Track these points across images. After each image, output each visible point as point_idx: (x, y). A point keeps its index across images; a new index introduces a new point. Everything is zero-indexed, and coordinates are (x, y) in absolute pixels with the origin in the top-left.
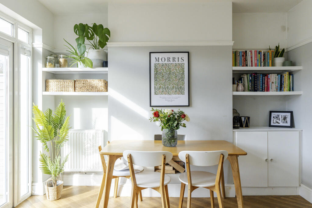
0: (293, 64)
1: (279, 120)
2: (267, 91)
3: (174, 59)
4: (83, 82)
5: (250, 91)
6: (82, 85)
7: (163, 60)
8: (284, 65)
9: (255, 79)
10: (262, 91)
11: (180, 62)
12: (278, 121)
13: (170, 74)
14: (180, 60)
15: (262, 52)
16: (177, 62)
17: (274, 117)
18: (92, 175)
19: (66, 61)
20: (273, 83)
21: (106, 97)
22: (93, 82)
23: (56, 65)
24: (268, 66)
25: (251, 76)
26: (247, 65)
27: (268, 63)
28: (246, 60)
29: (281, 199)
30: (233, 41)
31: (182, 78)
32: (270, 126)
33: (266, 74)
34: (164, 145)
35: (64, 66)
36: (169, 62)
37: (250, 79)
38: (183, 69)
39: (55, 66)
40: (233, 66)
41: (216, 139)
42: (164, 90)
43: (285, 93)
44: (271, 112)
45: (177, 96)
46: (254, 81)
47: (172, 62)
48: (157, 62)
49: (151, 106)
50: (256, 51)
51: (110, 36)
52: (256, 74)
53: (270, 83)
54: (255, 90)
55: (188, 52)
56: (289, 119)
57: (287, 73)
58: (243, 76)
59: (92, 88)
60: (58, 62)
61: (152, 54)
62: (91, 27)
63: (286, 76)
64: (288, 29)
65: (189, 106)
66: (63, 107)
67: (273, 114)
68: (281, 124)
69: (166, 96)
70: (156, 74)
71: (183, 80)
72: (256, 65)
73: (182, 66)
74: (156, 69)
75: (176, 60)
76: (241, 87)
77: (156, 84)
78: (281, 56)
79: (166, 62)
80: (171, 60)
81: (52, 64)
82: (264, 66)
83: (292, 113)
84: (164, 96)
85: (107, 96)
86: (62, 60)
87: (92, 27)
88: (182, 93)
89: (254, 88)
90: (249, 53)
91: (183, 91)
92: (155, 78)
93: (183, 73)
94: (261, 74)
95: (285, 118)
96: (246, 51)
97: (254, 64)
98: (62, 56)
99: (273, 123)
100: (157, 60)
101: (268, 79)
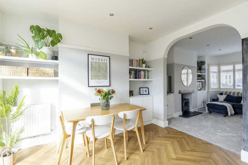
0: (149, 67)
2: (140, 79)
4: (36, 69)
6: (34, 71)
7: (96, 59)
8: (146, 67)
9: (136, 73)
10: (139, 78)
11: (105, 62)
12: (143, 92)
13: (99, 68)
14: (105, 60)
16: (103, 61)
18: (41, 137)
19: (17, 52)
21: (57, 81)
22: (45, 69)
23: (8, 54)
24: (140, 67)
25: (134, 71)
26: (133, 66)
27: (141, 66)
28: (132, 64)
29: (148, 127)
30: (129, 54)
31: (107, 70)
32: (140, 94)
33: (140, 71)
34: (103, 109)
35: (16, 56)
36: (99, 61)
37: (134, 73)
38: (107, 65)
39: (6, 55)
40: (129, 66)
41: (122, 102)
42: (97, 77)
43: (146, 80)
44: (140, 88)
45: (104, 80)
46: (136, 74)
48: (93, 61)
49: (89, 86)
50: (136, 60)
51: (62, 40)
52: (137, 70)
53: (141, 75)
54: (136, 78)
55: (109, 57)
56: (147, 91)
57: (147, 71)
58: (131, 71)
59: (44, 74)
60: (10, 52)
61: (89, 55)
62: (46, 30)
63: (146, 72)
64: (146, 52)
65: (110, 86)
66: (17, 89)
68: (145, 93)
69: (98, 80)
70: (92, 67)
71: (107, 72)
72: (136, 67)
73: (106, 64)
74: (92, 64)
75: (103, 60)
76: (132, 77)
77: (91, 73)
78: (144, 64)
79: (98, 61)
80: (100, 60)
81: (4, 53)
82: (139, 67)
83: (148, 88)
84: (96, 80)
86: (13, 51)
88: (106, 79)
89: (136, 77)
90: (133, 61)
91: (107, 78)
92: (91, 69)
93: (107, 68)
95: (146, 91)
96: (132, 60)
97: (135, 66)
98: (13, 47)
100: (93, 59)
101: (141, 73)
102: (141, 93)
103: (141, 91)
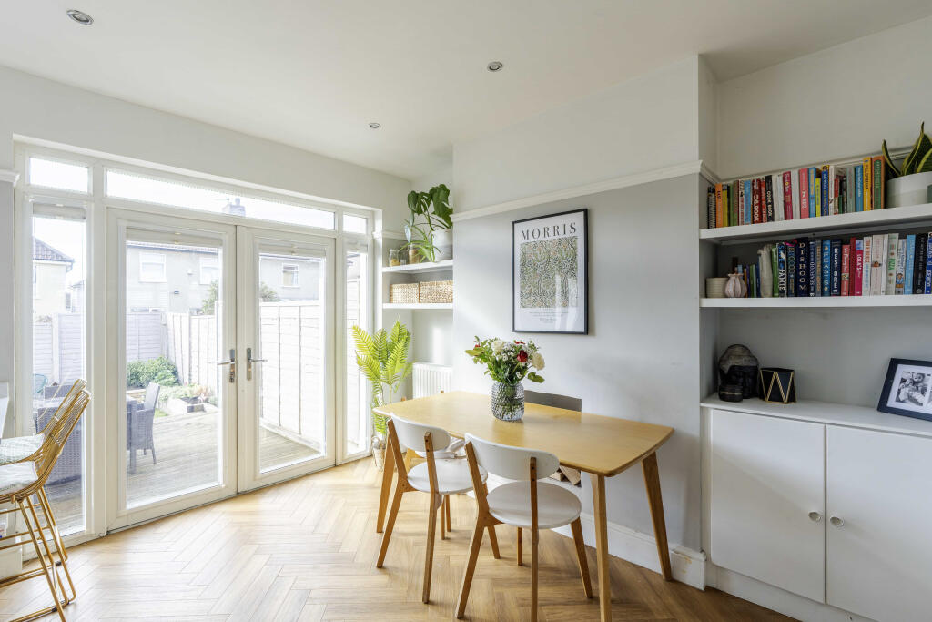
1: (923, 393)
2: (851, 293)
3: (556, 229)
4: (429, 287)
5: (782, 294)
6: (427, 291)
7: (536, 234)
9: (800, 255)
10: (831, 294)
11: (568, 235)
12: (917, 395)
13: (548, 262)
14: (568, 228)
15: (832, 168)
16: (562, 236)
17: (903, 381)
19: (416, 254)
20: (875, 264)
22: (440, 285)
23: (402, 261)
24: (859, 209)
25: (785, 249)
26: (771, 219)
27: (858, 200)
28: (767, 203)
30: (700, 159)
31: (573, 270)
32: (883, 407)
33: (846, 238)
35: (415, 262)
36: (547, 238)
37: (780, 258)
38: (575, 249)
39: (399, 264)
40: (701, 228)
42: (538, 298)
44: (894, 363)
46: (800, 263)
47: (552, 237)
48: (526, 241)
49: (514, 330)
50: (804, 172)
52: (806, 240)
53: (866, 267)
54: (800, 293)
55: (585, 210)
61: (516, 225)
62: (426, 195)
65: (586, 333)
67: (902, 371)
68: (928, 408)
69: (542, 310)
70: (523, 265)
71: (575, 275)
72: (807, 213)
73: (572, 242)
74: (523, 255)
75: (561, 230)
76: (731, 284)
77: (523, 286)
79: (542, 238)
80: (551, 232)
81: (396, 260)
82: (842, 209)
84: (537, 309)
85: (452, 310)
86: (411, 253)
87: (428, 192)
88: (573, 305)
89: (800, 284)
90: (777, 183)
91: (573, 299)
92: (522, 272)
93: (575, 260)
94: (823, 239)
96: (768, 179)
97: (796, 211)
99: (898, 400)
100: (525, 235)
101: (853, 254)
102: (892, 403)
103: (896, 385)
